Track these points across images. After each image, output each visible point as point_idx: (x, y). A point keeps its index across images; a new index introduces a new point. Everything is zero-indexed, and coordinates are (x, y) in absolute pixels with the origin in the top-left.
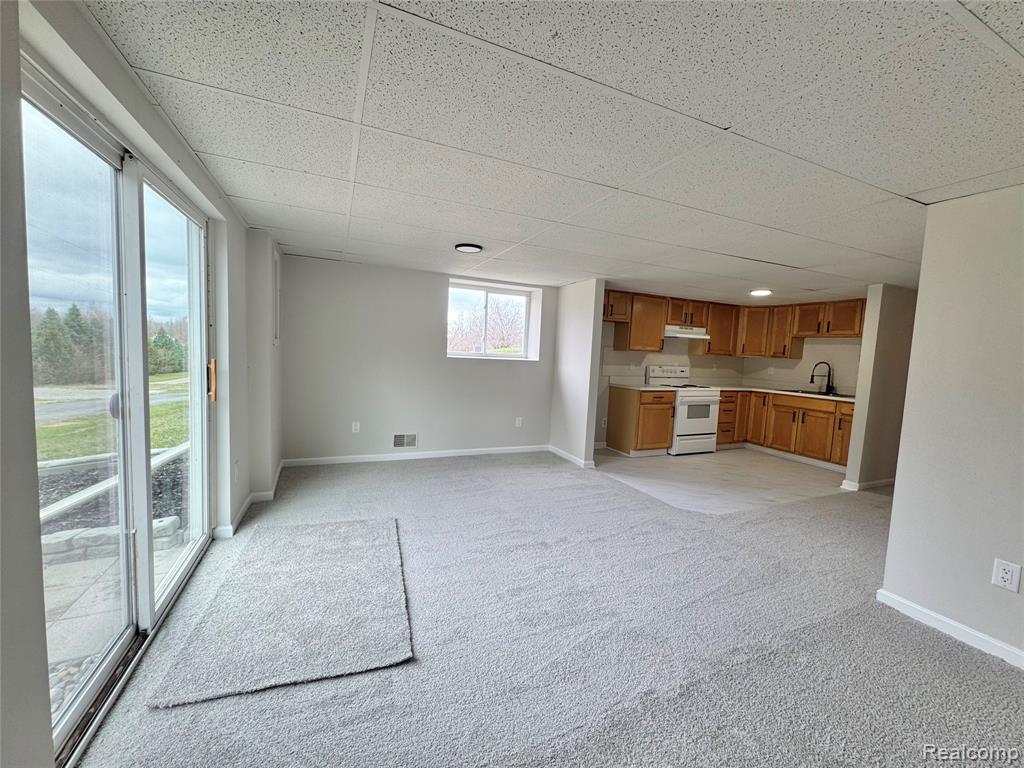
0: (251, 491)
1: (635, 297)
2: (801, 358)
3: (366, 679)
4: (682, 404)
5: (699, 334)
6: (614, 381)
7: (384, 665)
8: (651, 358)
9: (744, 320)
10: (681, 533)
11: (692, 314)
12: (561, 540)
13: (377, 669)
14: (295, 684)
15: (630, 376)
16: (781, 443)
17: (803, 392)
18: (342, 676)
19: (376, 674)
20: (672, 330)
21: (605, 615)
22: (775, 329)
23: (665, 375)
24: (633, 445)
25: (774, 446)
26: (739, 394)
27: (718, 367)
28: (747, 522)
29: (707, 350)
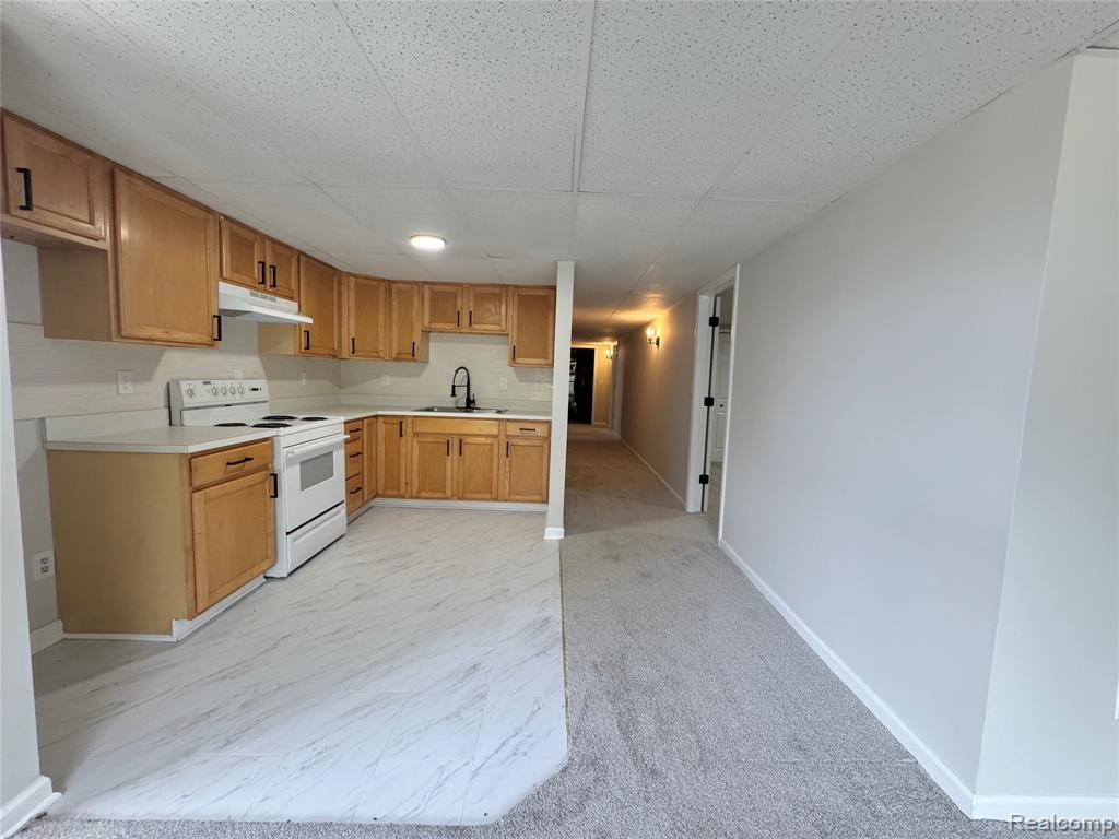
2: (427, 362)
4: (290, 462)
9: (349, 300)
11: (273, 267)
16: (432, 487)
17: (441, 410)
20: (234, 296)
22: (395, 315)
23: (221, 399)
25: (423, 494)
26: (380, 420)
27: (310, 378)
29: (303, 346)
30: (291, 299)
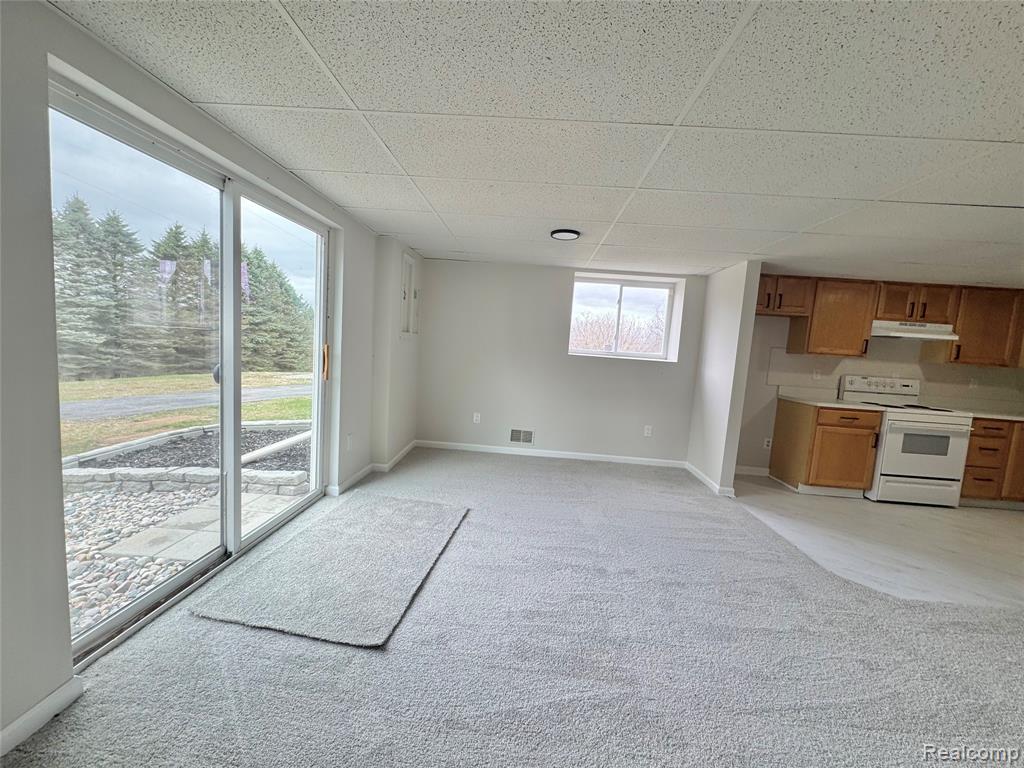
0: (372, 461)
1: (821, 284)
3: (333, 650)
4: (893, 430)
5: (941, 333)
6: (785, 392)
7: (354, 643)
8: (848, 365)
10: (811, 608)
11: (925, 305)
12: (627, 572)
13: (347, 644)
14: (282, 632)
15: (813, 388)
18: (317, 639)
19: (344, 649)
20: (882, 327)
21: (618, 680)
23: (873, 389)
24: (803, 475)
26: (1016, 426)
28: (954, 624)
29: (954, 356)
30: (946, 323)
